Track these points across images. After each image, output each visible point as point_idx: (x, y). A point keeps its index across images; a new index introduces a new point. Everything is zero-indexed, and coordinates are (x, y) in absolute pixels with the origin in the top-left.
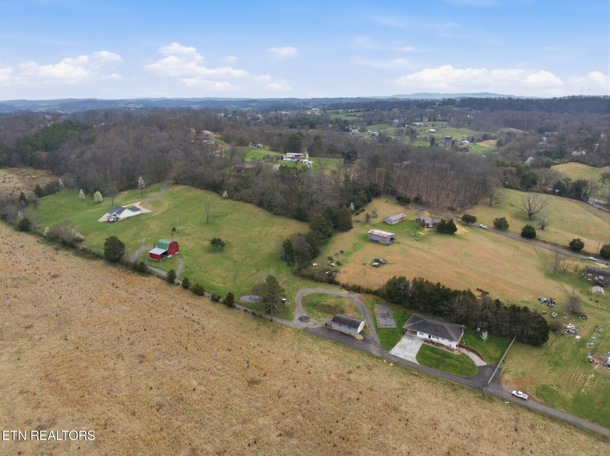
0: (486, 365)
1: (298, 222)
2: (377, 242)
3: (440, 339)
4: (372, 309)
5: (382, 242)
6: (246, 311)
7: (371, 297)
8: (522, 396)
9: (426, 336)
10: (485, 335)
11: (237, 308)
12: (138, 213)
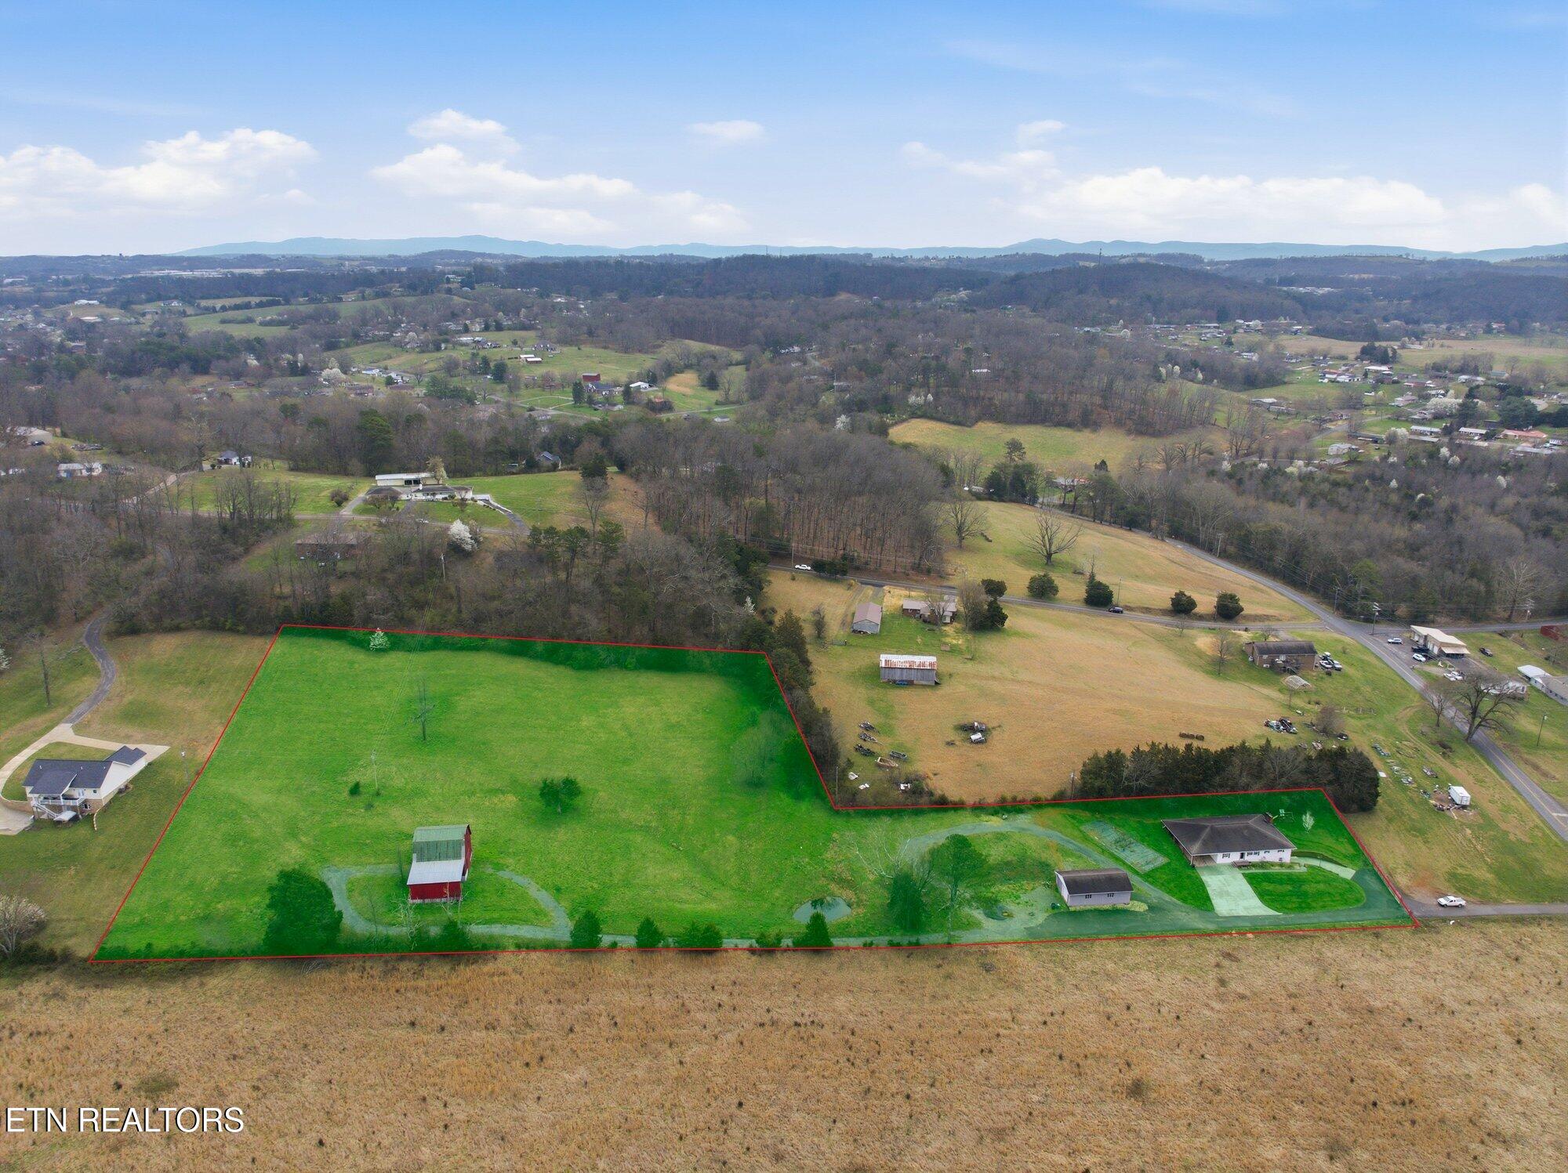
0: (1356, 874)
1: (666, 675)
2: (909, 683)
3: (1262, 853)
4: (1086, 838)
5: (924, 683)
6: (868, 946)
7: (1054, 814)
8: (1457, 903)
9: (1235, 857)
10: (1308, 820)
11: (839, 949)
12: (140, 765)
